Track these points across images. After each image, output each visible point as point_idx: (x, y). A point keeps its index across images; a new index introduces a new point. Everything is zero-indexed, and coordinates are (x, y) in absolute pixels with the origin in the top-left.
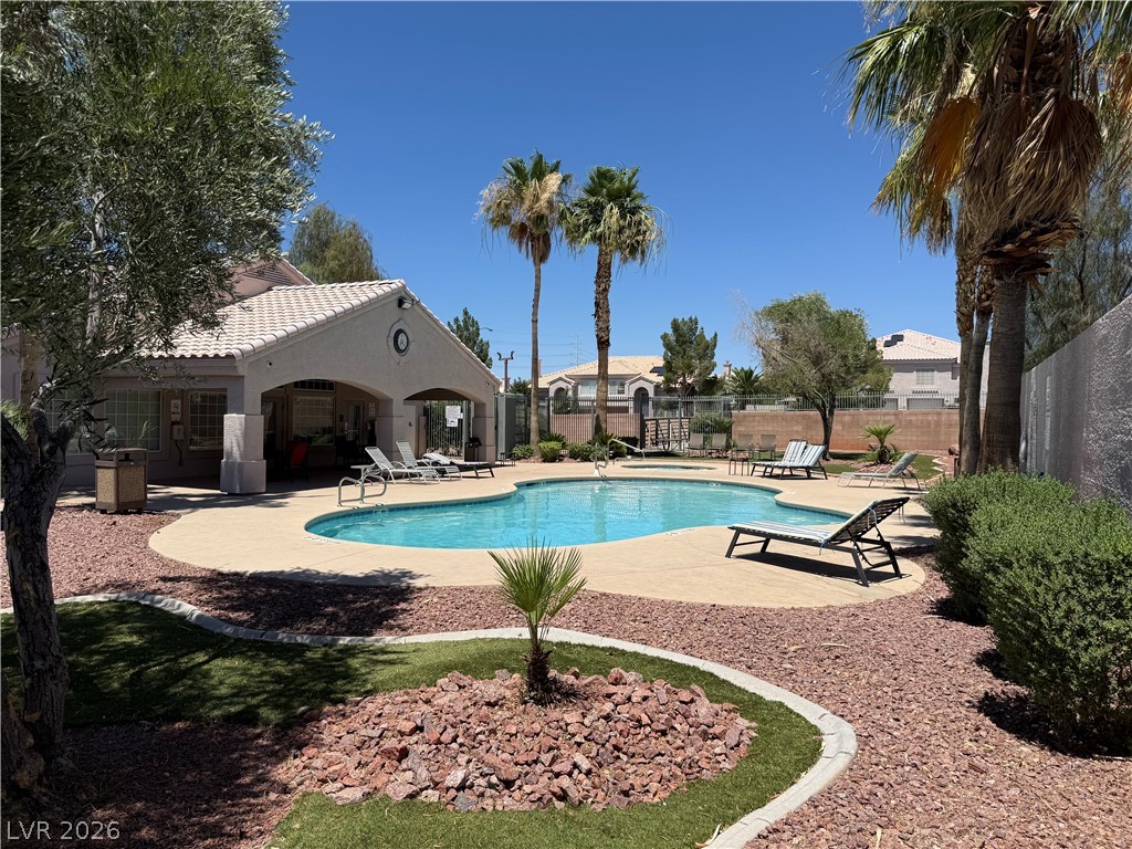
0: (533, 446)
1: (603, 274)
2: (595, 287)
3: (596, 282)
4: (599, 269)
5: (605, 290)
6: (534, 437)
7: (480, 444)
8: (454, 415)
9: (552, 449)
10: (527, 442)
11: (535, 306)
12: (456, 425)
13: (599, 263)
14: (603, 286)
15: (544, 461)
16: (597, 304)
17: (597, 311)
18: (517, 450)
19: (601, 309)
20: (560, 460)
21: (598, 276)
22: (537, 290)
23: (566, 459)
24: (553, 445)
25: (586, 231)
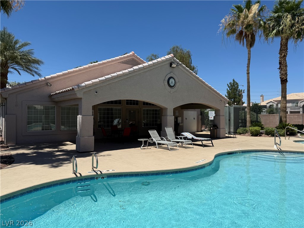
0: (247, 129)
1: (284, 49)
2: (279, 55)
3: (279, 53)
4: (281, 47)
5: (285, 56)
6: (248, 124)
7: (218, 128)
8: (212, 115)
9: (256, 130)
10: (245, 126)
11: (248, 66)
12: (212, 119)
13: (281, 44)
14: (283, 54)
15: (252, 136)
16: (280, 63)
17: (280, 66)
18: (240, 130)
19: (283, 66)
20: (260, 136)
21: (281, 50)
22: (249, 60)
23: (263, 135)
24: (257, 128)
25: (273, 30)
